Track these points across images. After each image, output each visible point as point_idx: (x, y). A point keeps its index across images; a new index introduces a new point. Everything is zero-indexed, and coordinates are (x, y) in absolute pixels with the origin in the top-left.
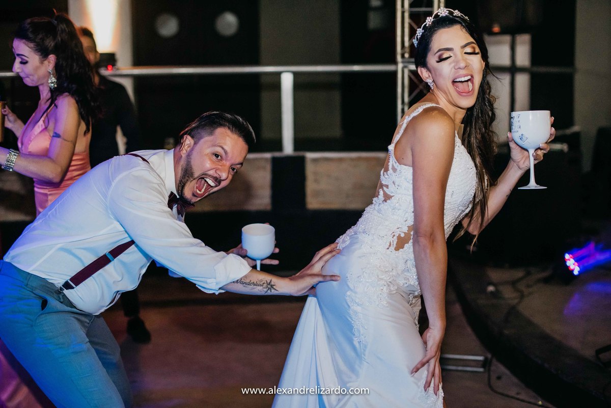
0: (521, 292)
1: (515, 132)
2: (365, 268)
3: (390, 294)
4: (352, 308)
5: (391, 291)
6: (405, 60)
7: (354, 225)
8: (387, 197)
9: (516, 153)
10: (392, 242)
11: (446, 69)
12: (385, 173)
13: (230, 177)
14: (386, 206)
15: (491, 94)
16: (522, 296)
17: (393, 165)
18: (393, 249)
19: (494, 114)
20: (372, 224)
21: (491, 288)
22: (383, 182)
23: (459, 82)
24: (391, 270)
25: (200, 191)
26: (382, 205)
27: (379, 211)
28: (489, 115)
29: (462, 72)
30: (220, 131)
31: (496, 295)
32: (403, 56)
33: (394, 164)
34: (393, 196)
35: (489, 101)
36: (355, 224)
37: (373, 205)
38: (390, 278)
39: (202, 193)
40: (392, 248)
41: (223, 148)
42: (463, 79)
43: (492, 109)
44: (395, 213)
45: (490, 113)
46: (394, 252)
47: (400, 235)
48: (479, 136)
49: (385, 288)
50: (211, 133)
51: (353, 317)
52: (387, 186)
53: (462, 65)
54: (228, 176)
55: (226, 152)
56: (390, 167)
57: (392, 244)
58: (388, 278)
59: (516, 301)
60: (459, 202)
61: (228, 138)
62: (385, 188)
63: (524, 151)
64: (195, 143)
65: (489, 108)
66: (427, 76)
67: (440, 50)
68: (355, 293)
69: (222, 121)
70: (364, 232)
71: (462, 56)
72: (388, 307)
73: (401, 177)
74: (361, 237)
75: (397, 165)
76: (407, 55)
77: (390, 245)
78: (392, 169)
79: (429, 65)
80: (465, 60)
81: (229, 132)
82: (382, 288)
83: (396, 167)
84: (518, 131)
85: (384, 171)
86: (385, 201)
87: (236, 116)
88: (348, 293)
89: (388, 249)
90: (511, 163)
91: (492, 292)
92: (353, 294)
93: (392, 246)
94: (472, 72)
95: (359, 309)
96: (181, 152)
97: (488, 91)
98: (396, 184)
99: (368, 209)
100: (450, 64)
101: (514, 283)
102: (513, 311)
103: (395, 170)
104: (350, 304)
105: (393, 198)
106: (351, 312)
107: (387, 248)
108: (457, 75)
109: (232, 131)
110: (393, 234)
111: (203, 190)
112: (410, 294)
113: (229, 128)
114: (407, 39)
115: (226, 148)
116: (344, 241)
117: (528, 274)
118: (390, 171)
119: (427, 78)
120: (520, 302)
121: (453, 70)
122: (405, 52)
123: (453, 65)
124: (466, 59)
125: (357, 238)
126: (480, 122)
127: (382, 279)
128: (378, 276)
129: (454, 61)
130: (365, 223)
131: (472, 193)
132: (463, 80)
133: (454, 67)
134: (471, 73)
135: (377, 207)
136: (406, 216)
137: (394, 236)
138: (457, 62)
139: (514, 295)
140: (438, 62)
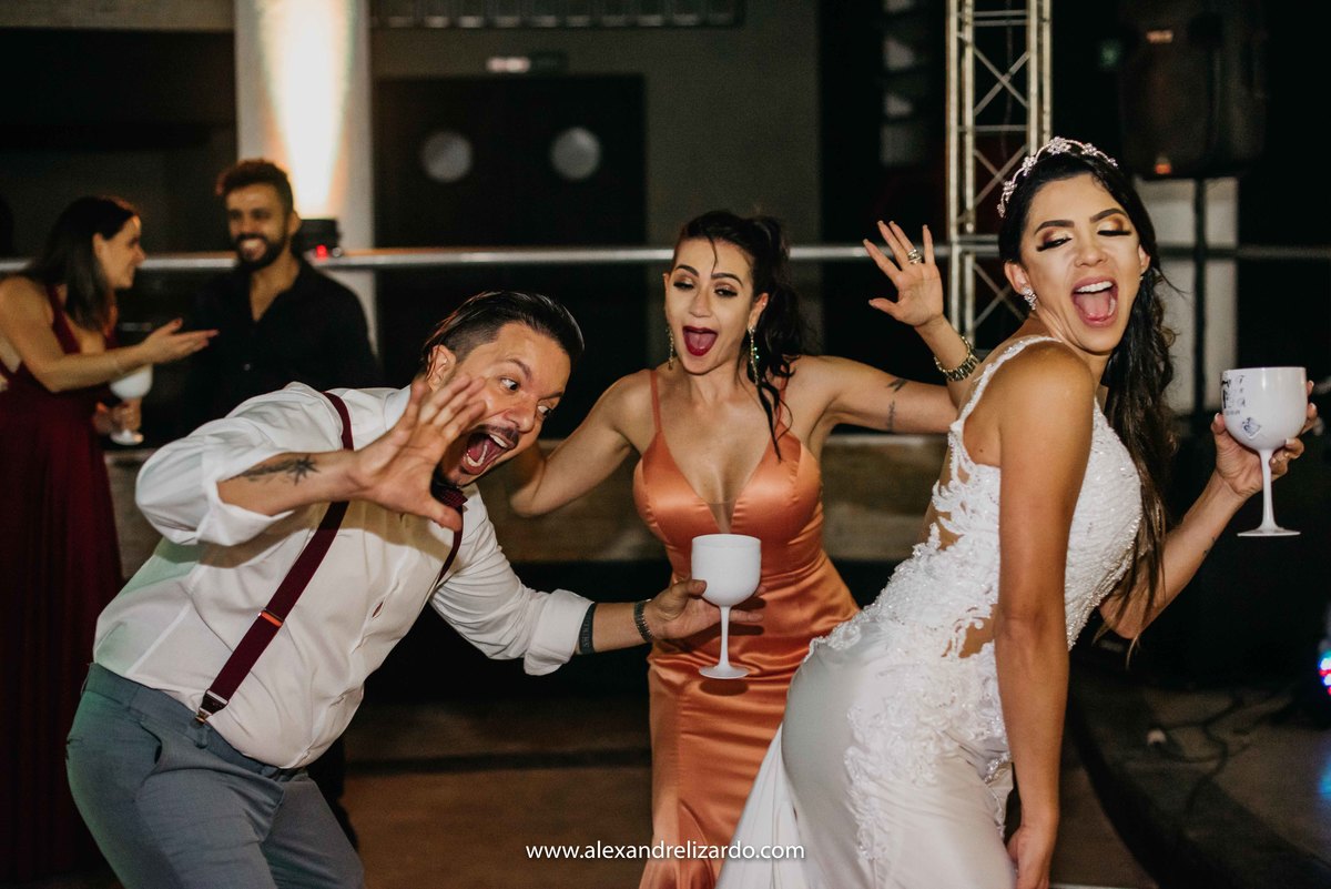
0: (1224, 744)
1: (1232, 413)
2: (893, 697)
3: (943, 760)
4: (857, 784)
5: (944, 751)
6: (965, 238)
7: (870, 603)
8: (948, 539)
9: (1228, 458)
10: (954, 640)
11: (1058, 265)
12: (943, 487)
13: (538, 426)
14: (942, 560)
15: (1164, 324)
16: (1224, 754)
17: (960, 469)
18: (957, 655)
19: (1169, 368)
20: (911, 602)
21: (1156, 736)
22: (940, 508)
23: (1086, 293)
24: (948, 702)
25: (476, 461)
26: (937, 558)
27: (929, 571)
28: (1158, 370)
29: (1092, 273)
30: (509, 330)
31: (1167, 751)
32: (961, 229)
33: (963, 464)
34: (962, 535)
35: (1161, 341)
36: (873, 601)
37: (914, 561)
38: (944, 724)
39: (479, 464)
40: (954, 654)
41: (519, 363)
42: (1093, 288)
43: (1166, 358)
44: (965, 574)
45: (1162, 366)
46: (959, 660)
47: (972, 625)
48: (1140, 414)
49: (931, 747)
50: (491, 337)
51: (860, 803)
52: (948, 516)
53: (1091, 257)
54: (533, 426)
55: (527, 372)
56: (954, 472)
57: (954, 644)
58: (940, 723)
59: (1212, 765)
60: (1103, 548)
61: (527, 342)
62: (942, 520)
63: (1247, 453)
64: (459, 361)
65: (1159, 354)
66: (1023, 282)
67: (1045, 225)
68: (866, 751)
69: (511, 309)
70: (894, 618)
71: (1093, 238)
72: (934, 786)
73: (980, 491)
74: (886, 627)
75: (970, 467)
76: (970, 228)
77: (949, 648)
78: (959, 476)
79: (1024, 258)
80: (1098, 249)
81: (528, 330)
82: (924, 744)
83: (967, 470)
84: (1238, 412)
85: (941, 484)
86: (943, 547)
87: (538, 296)
88: (851, 751)
89: (945, 655)
90: (1216, 480)
91: (1157, 744)
92: (862, 755)
93: (953, 648)
94: (1113, 272)
95: (871, 787)
96: (430, 381)
97: (1157, 318)
98: (969, 507)
99: (900, 569)
100: (1067, 255)
101: (1206, 725)
102: (1205, 788)
103: (964, 477)
104: (852, 776)
105: (960, 540)
106: (855, 794)
107: (943, 653)
108: (1082, 278)
109: (535, 328)
110: (957, 625)
111: (482, 459)
112: (992, 758)
113: (528, 322)
114: (969, 191)
115: (525, 361)
116: (847, 637)
117: (1238, 704)
118: (955, 481)
119: (1023, 286)
120: (1219, 769)
121: (1073, 268)
122: (967, 221)
123: (1072, 257)
124: (1103, 246)
125: (877, 630)
126: (1141, 382)
127: (926, 724)
128: (918, 717)
129: (1074, 250)
130: (895, 599)
131: (1133, 529)
132: (1093, 290)
133: (1075, 260)
134: (1111, 276)
135: (922, 563)
136: (989, 581)
137: (959, 628)
138: (1080, 250)
139: (1206, 752)
140: (1040, 249)
